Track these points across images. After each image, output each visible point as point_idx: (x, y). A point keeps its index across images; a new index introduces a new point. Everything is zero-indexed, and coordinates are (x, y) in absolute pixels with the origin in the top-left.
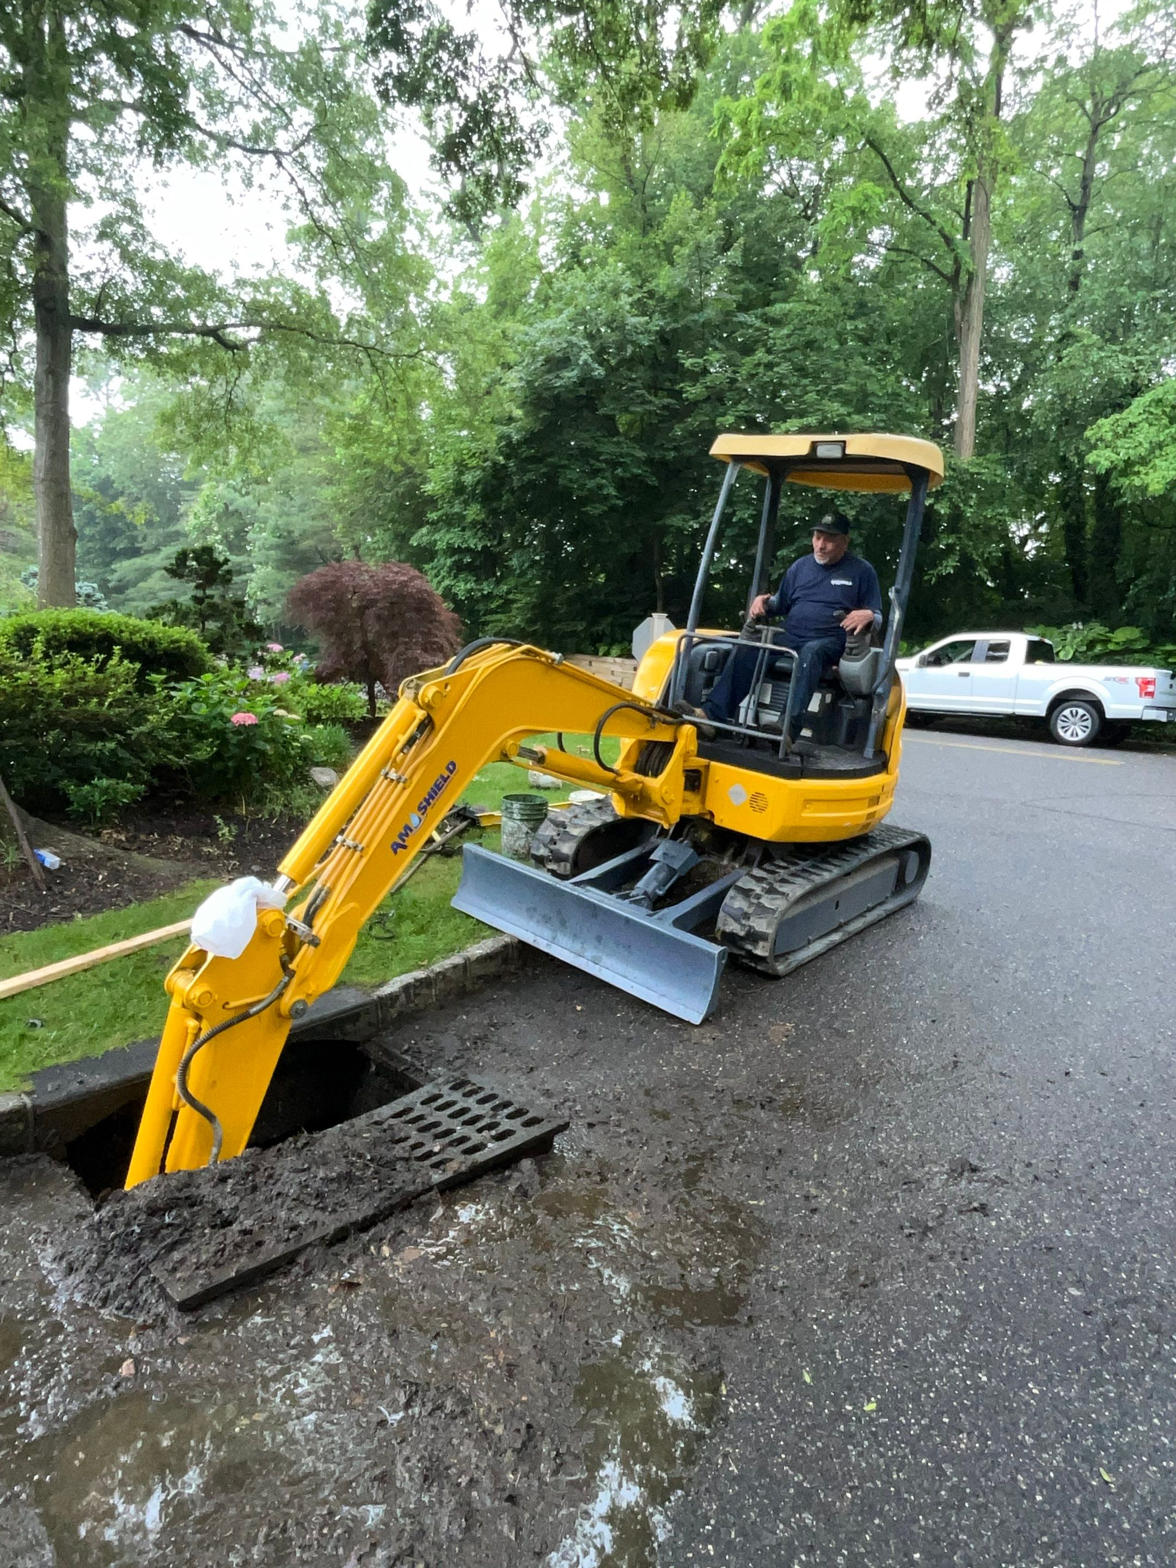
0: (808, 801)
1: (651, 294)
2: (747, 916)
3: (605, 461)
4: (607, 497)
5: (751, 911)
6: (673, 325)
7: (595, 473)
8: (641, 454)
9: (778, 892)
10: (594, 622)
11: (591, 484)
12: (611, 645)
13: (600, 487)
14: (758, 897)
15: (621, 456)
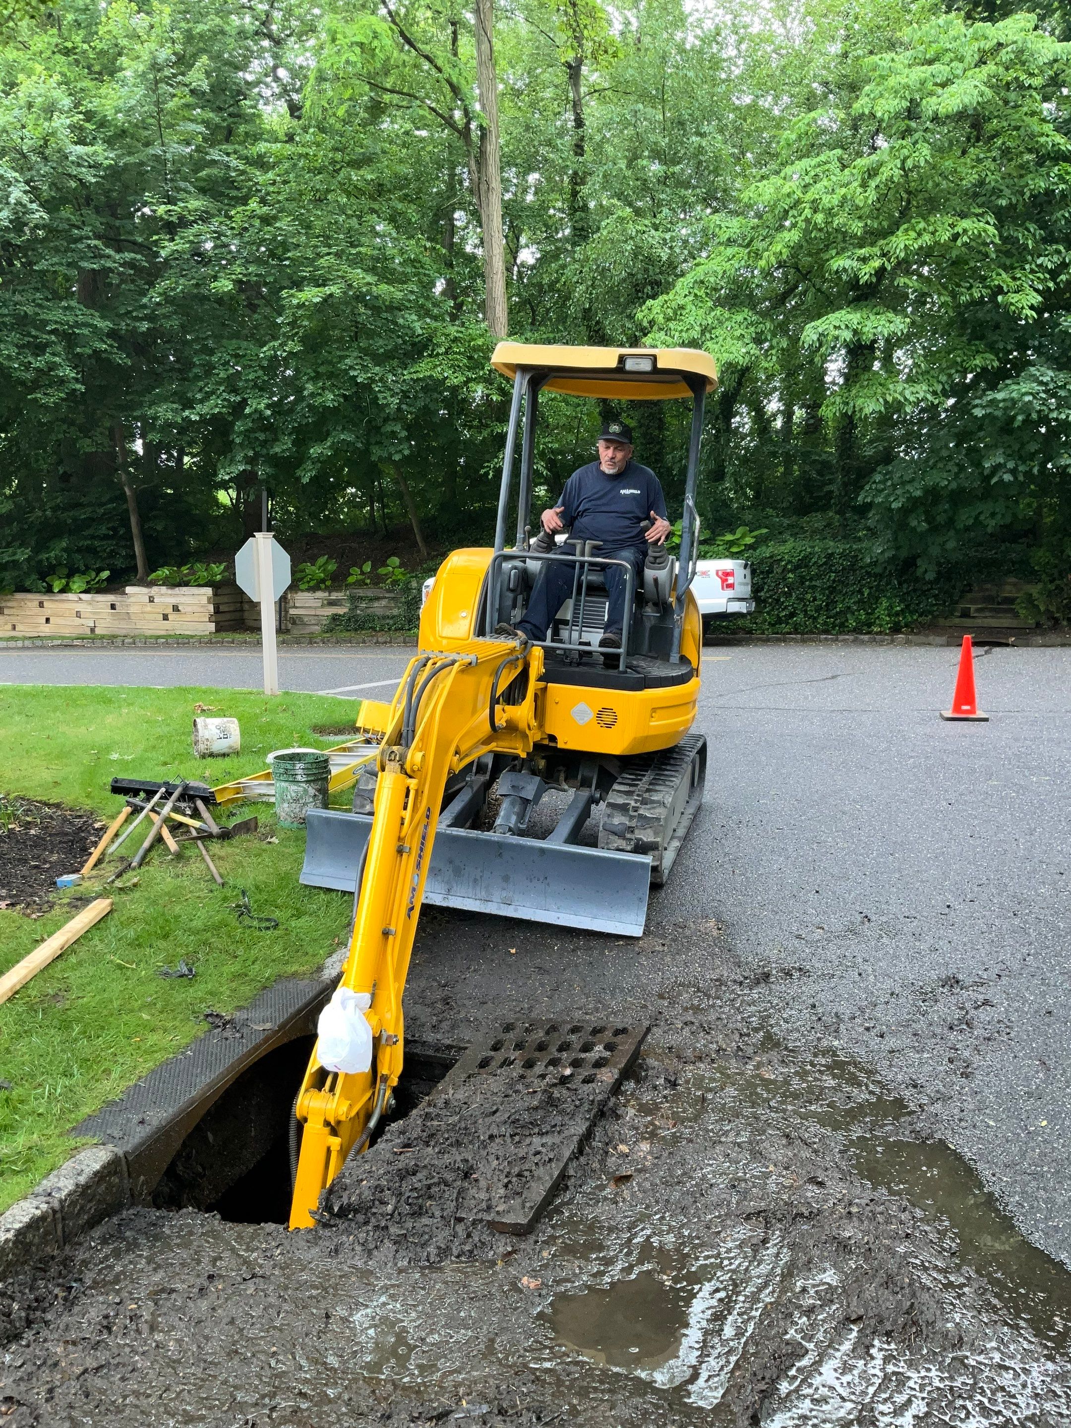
0: (654, 710)
1: (89, 116)
2: (631, 830)
3: (53, 332)
4: (62, 381)
5: (634, 823)
6: (127, 159)
7: (39, 349)
8: (104, 325)
9: (653, 802)
10: (41, 546)
11: (39, 363)
12: (70, 576)
13: (52, 367)
14: (636, 809)
15: (77, 325)
